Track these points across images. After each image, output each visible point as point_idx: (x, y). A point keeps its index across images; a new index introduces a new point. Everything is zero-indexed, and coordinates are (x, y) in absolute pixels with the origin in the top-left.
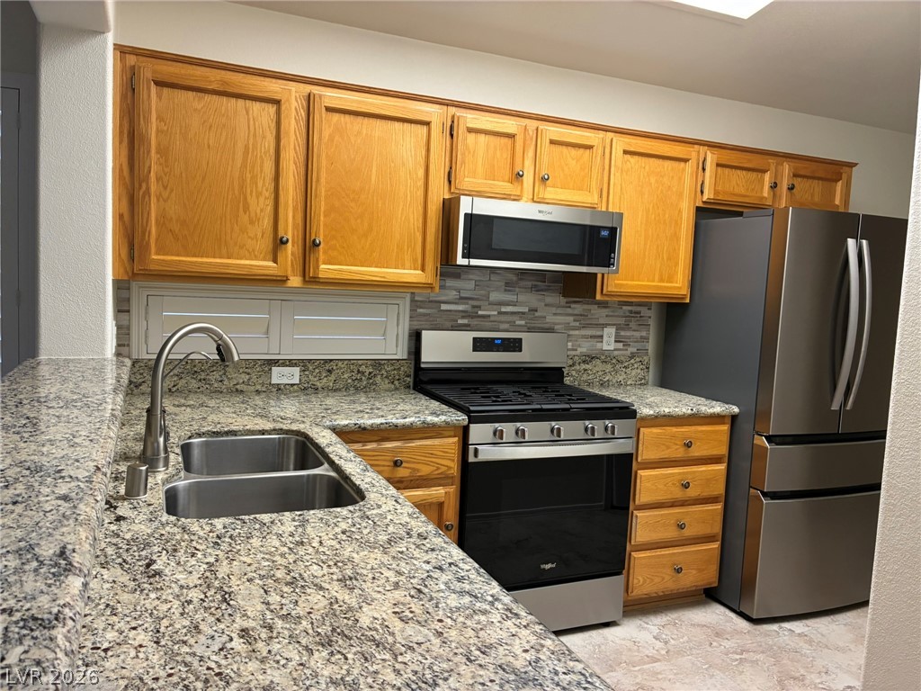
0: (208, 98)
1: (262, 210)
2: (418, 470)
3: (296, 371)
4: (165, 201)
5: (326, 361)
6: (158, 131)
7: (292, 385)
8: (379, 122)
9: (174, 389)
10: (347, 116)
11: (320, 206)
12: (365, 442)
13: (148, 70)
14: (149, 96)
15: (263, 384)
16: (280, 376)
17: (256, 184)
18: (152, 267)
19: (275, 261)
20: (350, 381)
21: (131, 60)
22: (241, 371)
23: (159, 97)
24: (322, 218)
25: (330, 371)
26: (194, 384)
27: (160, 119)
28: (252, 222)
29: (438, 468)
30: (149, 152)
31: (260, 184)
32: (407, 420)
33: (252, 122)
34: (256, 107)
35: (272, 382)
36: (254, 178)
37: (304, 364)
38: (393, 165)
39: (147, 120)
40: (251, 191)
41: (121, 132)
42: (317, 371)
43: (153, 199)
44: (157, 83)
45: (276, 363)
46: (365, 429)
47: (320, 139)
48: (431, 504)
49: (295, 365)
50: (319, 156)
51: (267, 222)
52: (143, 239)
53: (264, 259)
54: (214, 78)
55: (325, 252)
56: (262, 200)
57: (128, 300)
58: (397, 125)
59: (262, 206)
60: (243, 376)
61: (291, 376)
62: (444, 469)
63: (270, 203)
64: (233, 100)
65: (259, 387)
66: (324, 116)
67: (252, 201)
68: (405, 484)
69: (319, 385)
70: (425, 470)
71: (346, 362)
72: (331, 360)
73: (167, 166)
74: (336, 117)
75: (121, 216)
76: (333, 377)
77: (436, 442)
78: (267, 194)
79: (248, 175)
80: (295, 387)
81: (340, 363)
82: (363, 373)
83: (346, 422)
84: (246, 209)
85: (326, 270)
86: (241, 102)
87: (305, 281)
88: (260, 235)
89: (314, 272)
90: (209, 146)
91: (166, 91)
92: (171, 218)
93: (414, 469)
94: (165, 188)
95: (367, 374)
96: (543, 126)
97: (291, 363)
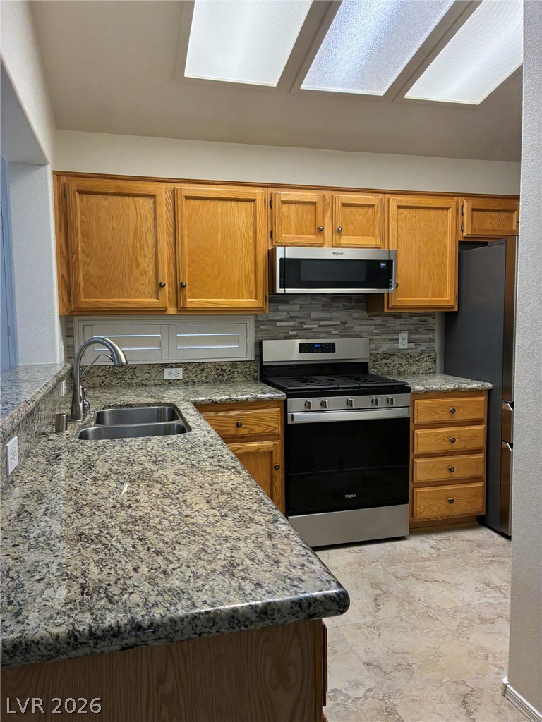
0: (110, 198)
1: (148, 266)
2: (254, 430)
3: (180, 370)
4: (88, 265)
5: (199, 363)
6: (81, 221)
7: (178, 380)
8: (221, 203)
9: (103, 385)
10: (200, 201)
11: (185, 260)
12: (217, 411)
13: (74, 185)
14: (75, 200)
15: (159, 380)
16: (169, 374)
17: (143, 250)
18: (82, 306)
19: (158, 298)
20: (216, 376)
21: (64, 179)
22: (145, 371)
23: (81, 200)
24: (187, 269)
25: (202, 370)
26: (115, 381)
27: (82, 214)
28: (142, 274)
29: (267, 428)
30: (77, 235)
31: (146, 249)
32: (244, 397)
33: (138, 211)
34: (141, 201)
35: (165, 378)
36: (142, 246)
37: (185, 366)
38: (232, 230)
39: (75, 216)
40: (141, 254)
41: (60, 225)
42: (194, 370)
43: (81, 264)
44: (80, 192)
45: (167, 365)
46: (216, 403)
47: (182, 217)
48: (264, 452)
49: (180, 367)
50: (182, 228)
51: (151, 274)
52: (76, 288)
53: (151, 297)
54: (113, 186)
55: (189, 291)
56: (147, 259)
57: (72, 329)
58: (233, 204)
59: (147, 263)
60: (146, 374)
61: (178, 374)
62: (271, 429)
63: (153, 261)
64: (126, 198)
65: (156, 382)
66: (184, 202)
67: (141, 260)
68: (246, 439)
69: (196, 379)
70: (258, 430)
71: (213, 364)
72: (203, 363)
73: (88, 243)
74: (192, 202)
75: (63, 276)
76: (204, 374)
77: (265, 411)
78: (151, 256)
79: (138, 245)
80: (180, 381)
81: (209, 365)
82: (225, 371)
83: (203, 398)
84: (138, 265)
85: (191, 302)
86: (131, 198)
87: (178, 310)
88: (147, 283)
89: (183, 304)
90: (113, 228)
91: (85, 196)
92: (92, 275)
93: (251, 429)
94: (88, 257)
95: (227, 371)
96: (335, 194)
97: (177, 365)
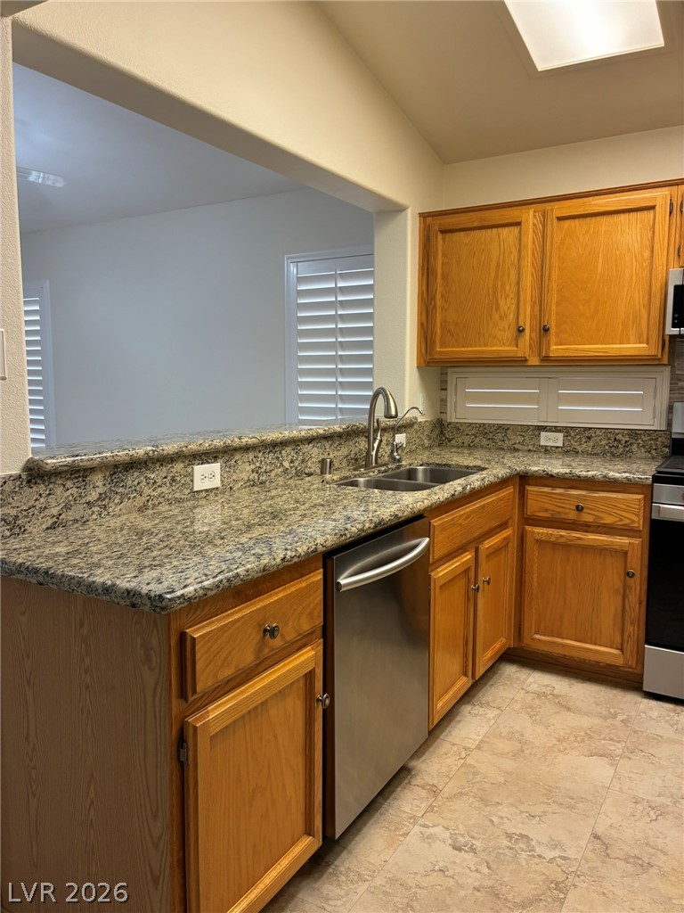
0: (473, 233)
1: (508, 308)
2: (602, 518)
3: (560, 436)
4: (446, 310)
5: (585, 429)
6: (443, 264)
7: (557, 447)
8: (605, 219)
9: (472, 445)
10: (577, 220)
11: (553, 299)
12: (554, 487)
13: (437, 224)
14: (437, 241)
15: (534, 445)
16: (546, 439)
17: (505, 289)
18: (436, 356)
19: (517, 346)
20: (607, 447)
21: (429, 220)
22: (518, 433)
23: (444, 240)
24: (554, 308)
25: (589, 438)
26: (485, 442)
27: (444, 255)
28: (501, 318)
29: (621, 520)
30: (436, 279)
31: (507, 288)
32: (590, 473)
33: (502, 243)
34: (505, 231)
35: (541, 444)
36: (503, 285)
37: (566, 431)
38: (618, 253)
39: (435, 258)
40: (502, 295)
41: (423, 269)
42: (578, 437)
43: (439, 310)
44: (443, 232)
45: (544, 428)
46: (551, 476)
47: (552, 245)
48: (616, 551)
49: (560, 431)
50: (550, 258)
51: (511, 317)
52: (432, 335)
53: (510, 345)
54: (474, 219)
55: (557, 335)
56: (508, 300)
58: (623, 217)
59: (508, 305)
60: (519, 437)
61: (556, 440)
62: (627, 521)
63: (514, 301)
64: (489, 231)
65: (530, 447)
66: (555, 225)
67: (502, 302)
68: (593, 529)
69: (579, 449)
70: (608, 520)
71: (603, 431)
72: (590, 428)
73: (447, 287)
74: (567, 223)
75: (422, 324)
76: (591, 443)
77: (620, 496)
78: (513, 295)
79: (499, 283)
80: (560, 449)
81: (598, 431)
82: (620, 441)
84: (498, 309)
85: (556, 350)
86: (495, 230)
87: (542, 360)
88: (507, 327)
89: (547, 353)
90: (473, 268)
91: (448, 235)
92: (450, 323)
93: (598, 517)
94: (446, 301)
95: (623, 442)
97: (556, 429)
